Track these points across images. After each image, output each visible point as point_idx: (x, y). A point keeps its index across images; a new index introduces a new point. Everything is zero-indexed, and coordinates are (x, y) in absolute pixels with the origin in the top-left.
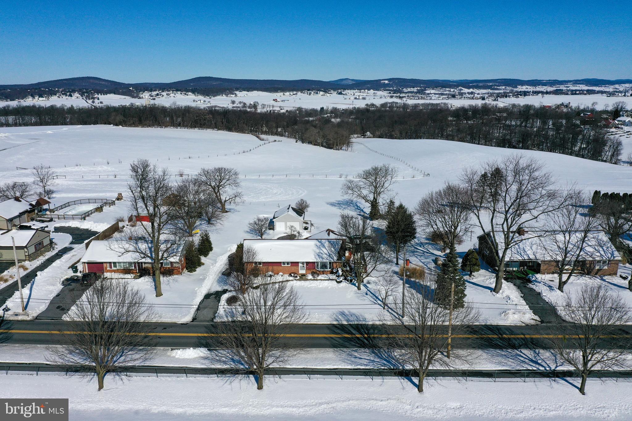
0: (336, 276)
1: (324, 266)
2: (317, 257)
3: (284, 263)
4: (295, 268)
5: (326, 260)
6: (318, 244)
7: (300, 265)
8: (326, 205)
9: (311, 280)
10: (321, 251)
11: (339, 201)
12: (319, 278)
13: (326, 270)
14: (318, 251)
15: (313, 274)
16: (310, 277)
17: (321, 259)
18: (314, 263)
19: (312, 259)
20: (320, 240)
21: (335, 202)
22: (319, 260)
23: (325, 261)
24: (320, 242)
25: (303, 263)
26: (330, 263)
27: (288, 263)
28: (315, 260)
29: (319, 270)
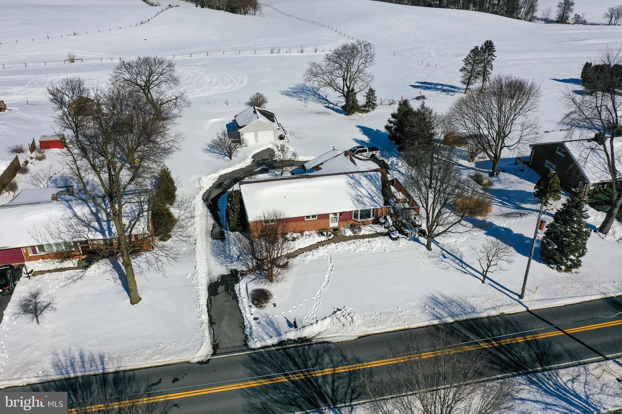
0: (385, 227)
1: (365, 214)
2: (356, 203)
3: (308, 217)
4: (324, 220)
5: (369, 205)
6: (352, 181)
7: (331, 216)
8: (282, 96)
9: (350, 238)
10: (359, 193)
11: (293, 88)
12: (361, 234)
13: (369, 219)
14: (354, 193)
15: (352, 227)
16: (349, 233)
17: (362, 206)
18: (351, 212)
19: (349, 206)
20: (351, 175)
21: (289, 90)
22: (360, 208)
23: (368, 208)
24: (353, 178)
25: (335, 214)
26: (374, 209)
27: (313, 216)
28: (353, 209)
29: (359, 220)
